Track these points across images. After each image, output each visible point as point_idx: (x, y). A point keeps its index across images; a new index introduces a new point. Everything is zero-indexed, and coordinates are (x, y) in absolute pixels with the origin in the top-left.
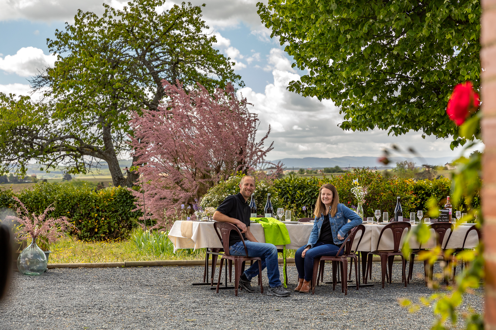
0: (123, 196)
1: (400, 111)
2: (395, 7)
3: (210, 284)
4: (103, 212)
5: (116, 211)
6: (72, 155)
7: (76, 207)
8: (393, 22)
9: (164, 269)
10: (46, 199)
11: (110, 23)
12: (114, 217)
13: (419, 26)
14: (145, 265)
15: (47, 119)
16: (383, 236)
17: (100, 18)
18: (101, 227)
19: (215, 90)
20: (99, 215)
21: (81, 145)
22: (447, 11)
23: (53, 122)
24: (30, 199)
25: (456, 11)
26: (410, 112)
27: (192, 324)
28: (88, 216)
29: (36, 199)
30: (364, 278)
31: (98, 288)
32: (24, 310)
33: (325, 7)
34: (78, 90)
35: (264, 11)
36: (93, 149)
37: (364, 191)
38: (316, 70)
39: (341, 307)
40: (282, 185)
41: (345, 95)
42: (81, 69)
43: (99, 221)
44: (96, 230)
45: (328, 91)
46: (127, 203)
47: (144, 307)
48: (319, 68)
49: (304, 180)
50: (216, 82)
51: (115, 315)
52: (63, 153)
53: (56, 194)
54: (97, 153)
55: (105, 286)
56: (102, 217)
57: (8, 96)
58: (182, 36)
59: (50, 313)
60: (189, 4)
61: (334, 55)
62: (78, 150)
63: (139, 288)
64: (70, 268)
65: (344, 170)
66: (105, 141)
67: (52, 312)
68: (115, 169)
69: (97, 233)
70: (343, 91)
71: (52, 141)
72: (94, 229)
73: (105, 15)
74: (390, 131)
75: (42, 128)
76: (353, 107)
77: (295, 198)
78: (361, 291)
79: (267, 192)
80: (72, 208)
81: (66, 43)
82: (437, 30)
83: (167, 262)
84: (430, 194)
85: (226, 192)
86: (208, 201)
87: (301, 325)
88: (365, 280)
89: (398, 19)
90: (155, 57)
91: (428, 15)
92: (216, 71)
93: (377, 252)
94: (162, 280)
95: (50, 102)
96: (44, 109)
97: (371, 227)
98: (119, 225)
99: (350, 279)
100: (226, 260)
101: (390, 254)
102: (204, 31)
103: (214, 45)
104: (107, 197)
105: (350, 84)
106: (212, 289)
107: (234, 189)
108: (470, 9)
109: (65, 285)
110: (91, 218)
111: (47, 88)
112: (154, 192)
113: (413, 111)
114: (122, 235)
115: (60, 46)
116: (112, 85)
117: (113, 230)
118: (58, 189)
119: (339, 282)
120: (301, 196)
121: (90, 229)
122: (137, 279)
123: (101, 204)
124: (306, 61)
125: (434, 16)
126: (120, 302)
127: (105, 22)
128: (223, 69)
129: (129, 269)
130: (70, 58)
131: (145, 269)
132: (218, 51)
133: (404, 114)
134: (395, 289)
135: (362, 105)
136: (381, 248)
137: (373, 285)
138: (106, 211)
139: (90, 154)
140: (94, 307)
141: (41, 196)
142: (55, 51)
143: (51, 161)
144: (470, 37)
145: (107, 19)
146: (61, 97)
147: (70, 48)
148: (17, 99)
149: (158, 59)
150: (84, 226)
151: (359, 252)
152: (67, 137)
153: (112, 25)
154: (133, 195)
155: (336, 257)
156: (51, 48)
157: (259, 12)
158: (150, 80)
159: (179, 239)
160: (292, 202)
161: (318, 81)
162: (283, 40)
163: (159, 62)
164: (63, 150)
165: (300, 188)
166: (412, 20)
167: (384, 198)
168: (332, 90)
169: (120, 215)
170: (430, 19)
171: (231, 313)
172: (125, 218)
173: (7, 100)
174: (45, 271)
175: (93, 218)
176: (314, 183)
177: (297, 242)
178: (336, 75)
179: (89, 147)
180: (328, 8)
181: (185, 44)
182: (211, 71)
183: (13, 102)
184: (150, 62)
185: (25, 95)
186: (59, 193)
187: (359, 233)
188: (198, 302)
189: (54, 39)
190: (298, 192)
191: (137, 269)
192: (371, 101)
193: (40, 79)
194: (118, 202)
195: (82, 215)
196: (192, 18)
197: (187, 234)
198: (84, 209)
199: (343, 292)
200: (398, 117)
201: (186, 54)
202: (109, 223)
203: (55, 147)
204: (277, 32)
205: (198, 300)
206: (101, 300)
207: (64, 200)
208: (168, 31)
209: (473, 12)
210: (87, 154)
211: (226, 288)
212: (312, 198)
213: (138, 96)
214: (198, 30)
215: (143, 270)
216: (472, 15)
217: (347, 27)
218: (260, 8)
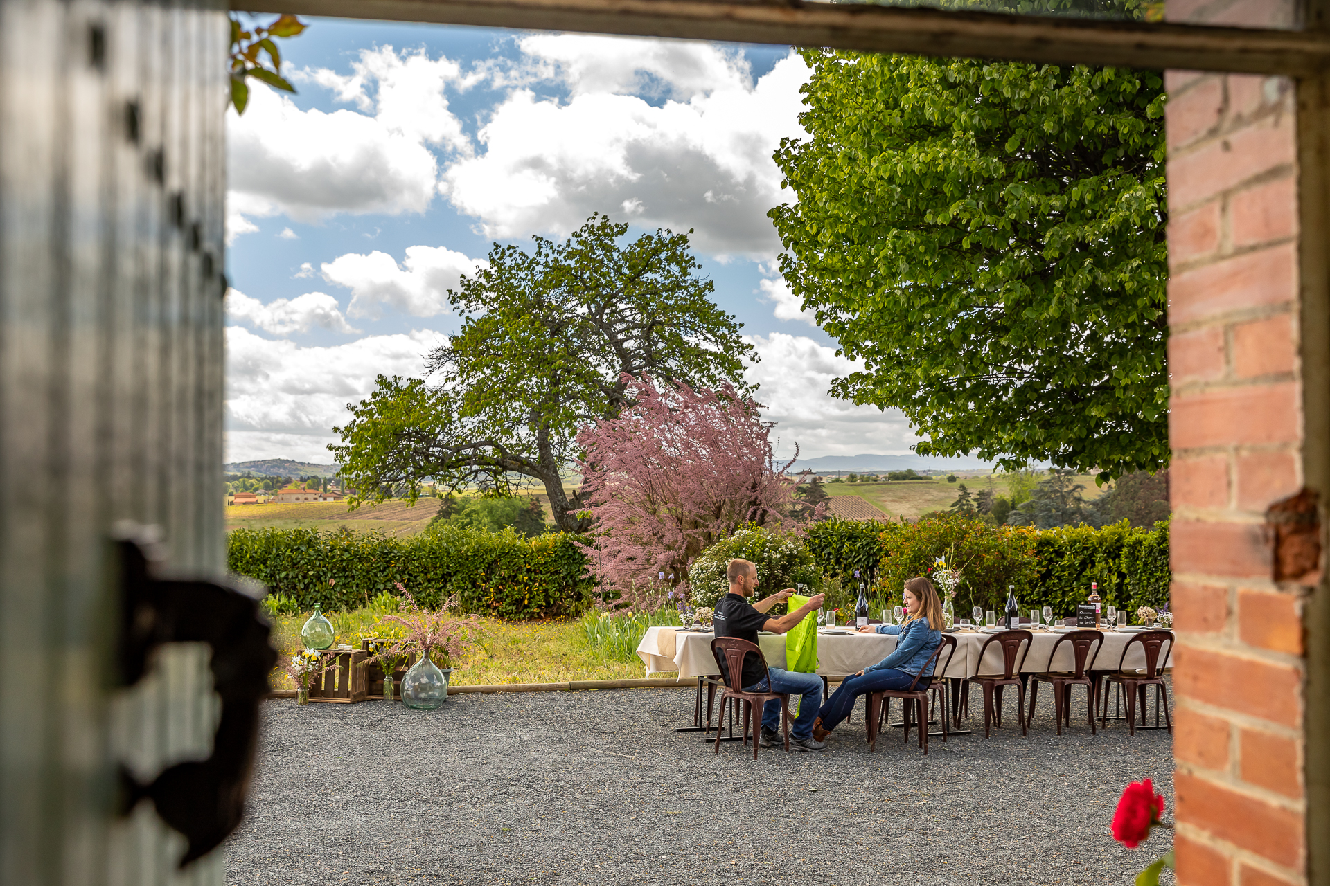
0: (567, 548)
1: (1013, 435)
2: (1004, 270)
3: (704, 730)
4: (536, 573)
5: (557, 573)
6: (490, 470)
7: (494, 566)
8: (1000, 295)
9: (631, 694)
10: (449, 553)
11: (546, 265)
12: (554, 581)
13: (1043, 300)
14: (601, 687)
15: (449, 416)
16: (987, 655)
17: (531, 257)
18: (533, 598)
19: (712, 367)
20: (530, 578)
21: (503, 455)
22: (1090, 278)
23: (459, 419)
24: (423, 553)
25: (1103, 277)
26: (1029, 437)
27: (675, 821)
28: (513, 579)
29: (433, 553)
30: (955, 719)
31: (526, 738)
32: (409, 788)
33: (890, 268)
34: (497, 370)
35: (791, 268)
36: (522, 462)
37: (954, 577)
38: (875, 361)
39: (918, 784)
40: (820, 532)
41: (922, 401)
42: (502, 338)
43: (530, 588)
44: (526, 602)
45: (894, 396)
46: (574, 560)
47: (597, 783)
48: (879, 358)
49: (857, 525)
50: (715, 355)
51: (553, 800)
52: (475, 467)
53: (463, 545)
54: (527, 468)
55: (536, 733)
56: (534, 581)
57: (390, 379)
58: (658, 283)
59: (450, 795)
60: (669, 232)
61: (904, 343)
62: (497, 463)
63: (591, 739)
64: (482, 692)
65: (921, 475)
66: (541, 450)
67: (453, 793)
68: (556, 494)
69: (527, 607)
70: (919, 394)
71: (458, 449)
72: (522, 600)
73: (539, 254)
74: (997, 465)
75: (443, 429)
76: (935, 418)
77: (841, 554)
78: (951, 744)
79: (796, 556)
80: (488, 568)
81: (478, 297)
82: (1074, 309)
83: (636, 682)
84: (1063, 553)
85: (730, 556)
86: (702, 570)
87: (853, 825)
88: (958, 723)
89: (1009, 290)
90: (619, 316)
91: (1059, 283)
92: (713, 339)
93: (976, 679)
94: (628, 719)
95: (454, 389)
96: (445, 400)
97: (967, 638)
98: (561, 594)
99: (932, 718)
100: (731, 699)
101: (997, 683)
102: (694, 273)
103: (709, 297)
104: (542, 550)
105: (931, 385)
106: (708, 741)
107: (744, 552)
108: (1128, 275)
109: (474, 732)
110: (518, 583)
111: (450, 367)
112: (618, 548)
113: (1036, 434)
114: (565, 610)
115: (470, 302)
116: (550, 363)
117: (552, 602)
118: (467, 536)
119: (914, 725)
120: (851, 551)
121: (516, 600)
122: (588, 717)
123: (535, 561)
124: (858, 346)
125: (1067, 285)
126: (561, 771)
127: (538, 264)
128: (724, 336)
129: (576, 695)
130: (486, 320)
131: (601, 694)
132: (715, 305)
133: (1020, 439)
134: (1007, 739)
135: (949, 416)
136: (983, 672)
137: (969, 733)
138: (541, 572)
139: (518, 471)
140: (519, 781)
141: (440, 548)
142: (461, 309)
143: (456, 480)
144: (1128, 317)
145: (542, 260)
146: (472, 381)
147: (485, 303)
148: (404, 384)
149: (623, 320)
150: (507, 596)
151: (947, 679)
152: (482, 444)
153: (550, 268)
154: (583, 552)
155: (910, 693)
156: (456, 305)
157: (781, 269)
158: (610, 352)
159: (656, 658)
160: (838, 562)
161: (878, 383)
162: (820, 317)
163: (625, 326)
164: (475, 463)
165: (849, 539)
166: (1033, 290)
167: (987, 563)
168: (900, 395)
169: (564, 578)
170: (1062, 290)
171: (738, 796)
172: (571, 582)
173: (389, 386)
174: (445, 701)
175: (520, 583)
176: (872, 531)
177: (845, 665)
178: (907, 374)
179: (516, 459)
180: (894, 270)
181: (665, 294)
182: (706, 338)
183: (398, 390)
184: (611, 324)
185: (417, 376)
186: (467, 543)
187: (947, 649)
188: (685, 771)
189: (460, 290)
190: (847, 544)
191: (589, 694)
192: (966, 410)
193: (439, 354)
194: (560, 558)
195: (504, 578)
196: (674, 253)
197: (668, 652)
198: (507, 568)
199: (921, 747)
200: (1011, 442)
201: (665, 309)
202: (545, 591)
203: (463, 460)
204: (811, 302)
205: (685, 765)
206: (530, 767)
207: (475, 555)
208: (638, 276)
209: (1132, 279)
210: (512, 470)
211: (731, 740)
212: (869, 555)
213: (592, 379)
214: (685, 273)
215: (595, 695)
216: (1131, 284)
217: (926, 300)
218: (783, 263)
